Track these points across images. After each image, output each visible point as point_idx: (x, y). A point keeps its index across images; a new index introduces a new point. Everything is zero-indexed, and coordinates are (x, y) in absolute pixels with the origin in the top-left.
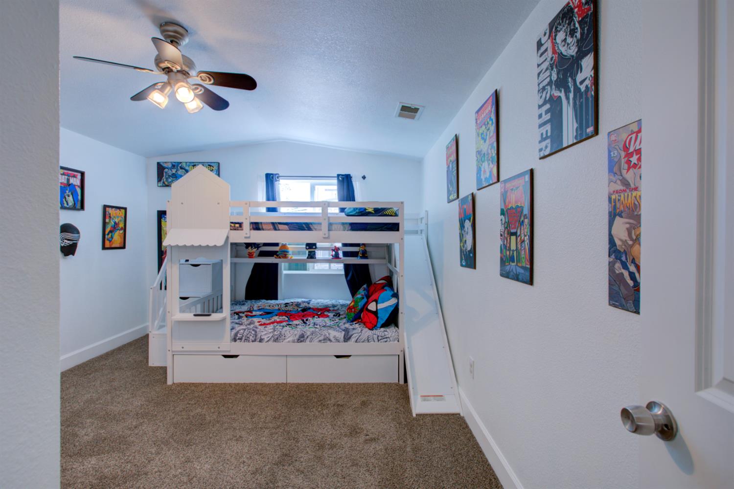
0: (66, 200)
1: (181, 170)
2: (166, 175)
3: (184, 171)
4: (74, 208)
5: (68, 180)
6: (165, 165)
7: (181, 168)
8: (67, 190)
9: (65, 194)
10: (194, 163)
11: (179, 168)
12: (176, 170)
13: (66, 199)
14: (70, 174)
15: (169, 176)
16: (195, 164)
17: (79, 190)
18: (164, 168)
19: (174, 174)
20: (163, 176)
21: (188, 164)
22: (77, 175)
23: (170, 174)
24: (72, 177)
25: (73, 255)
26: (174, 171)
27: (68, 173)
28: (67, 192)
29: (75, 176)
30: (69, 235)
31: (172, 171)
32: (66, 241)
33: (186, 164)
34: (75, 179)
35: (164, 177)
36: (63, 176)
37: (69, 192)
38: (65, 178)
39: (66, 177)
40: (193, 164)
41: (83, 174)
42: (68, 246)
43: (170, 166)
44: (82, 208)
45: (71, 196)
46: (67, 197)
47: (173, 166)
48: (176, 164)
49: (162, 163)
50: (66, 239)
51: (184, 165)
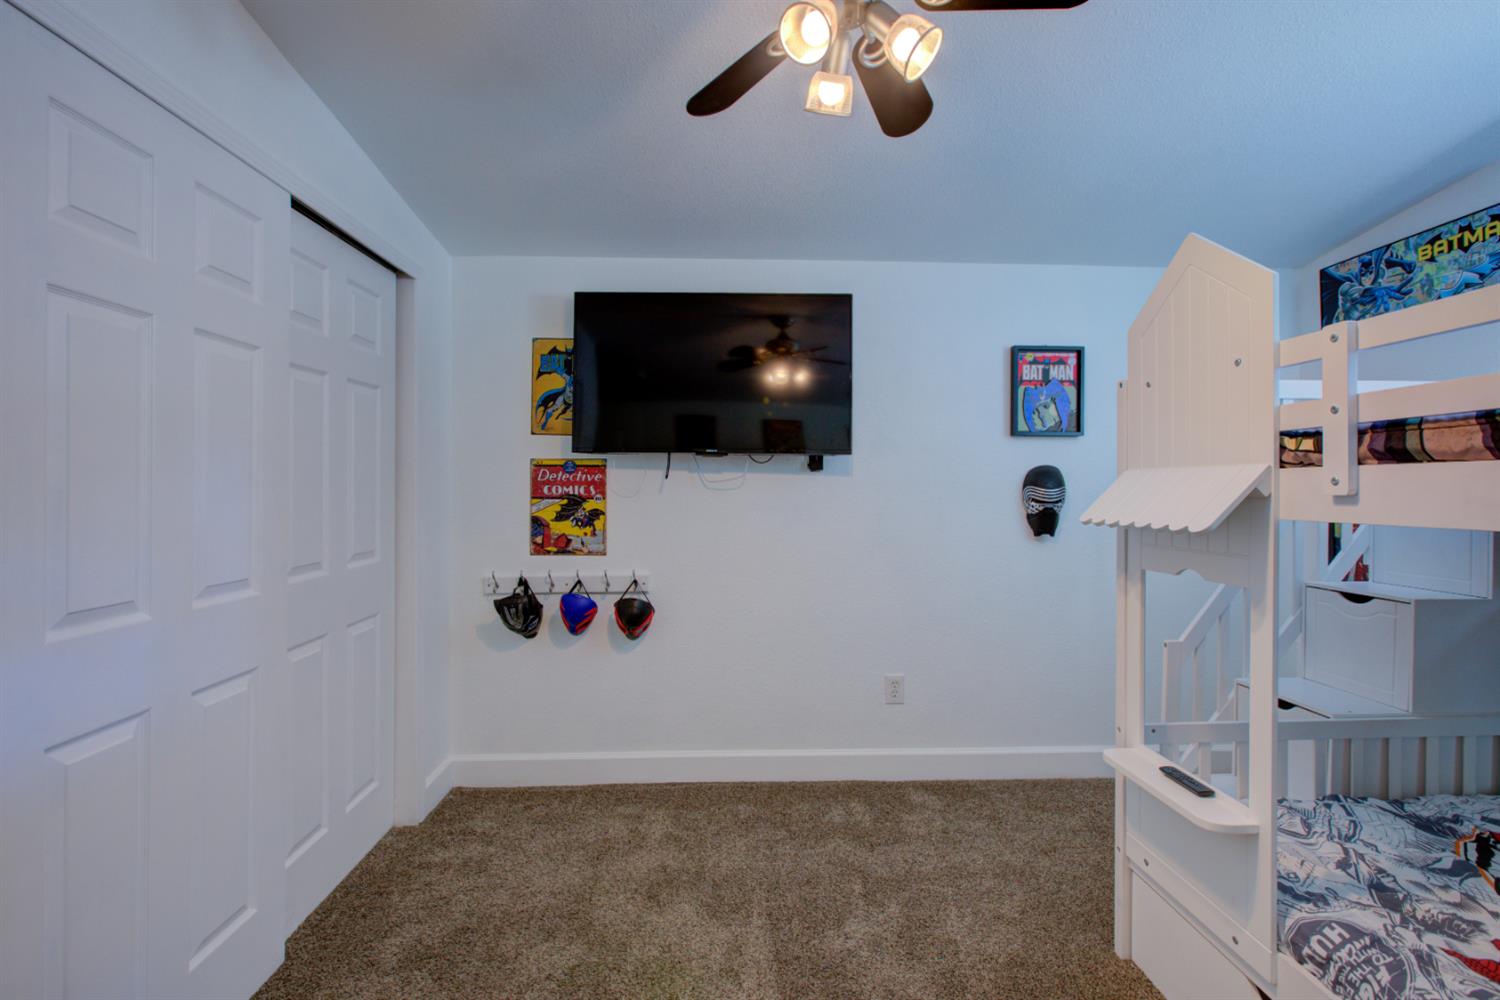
0: (1039, 417)
1: (1389, 272)
2: (1345, 301)
3: (1399, 270)
4: (1055, 432)
5: (1046, 373)
6: (1341, 272)
7: (1390, 264)
8: (1042, 395)
9: (1038, 404)
10: (1434, 229)
11: (1383, 266)
12: (1372, 276)
13: (1039, 413)
14: (1050, 358)
15: (1354, 302)
16: (1437, 233)
17: (1071, 391)
18: (1338, 282)
19: (1366, 290)
20: (1337, 307)
21: (1412, 241)
22: (1068, 358)
23: (1356, 295)
24: (1054, 364)
25: (1052, 534)
26: (1367, 281)
27: (1044, 357)
28: (1043, 398)
29: (1062, 362)
30: (1041, 492)
31: (1361, 284)
32: (1033, 503)
33: (1407, 245)
34: (1062, 367)
35: (1340, 310)
36: (1034, 367)
37: (1046, 398)
38: (1038, 370)
39: (1041, 367)
40: (1430, 236)
41: (1079, 353)
42: (1037, 514)
43: (1355, 267)
44: (1079, 428)
45: (1052, 407)
46: (1041, 409)
47: (1366, 265)
48: (1373, 258)
49: (1332, 271)
50: (1033, 500)
51: (1400, 249)
